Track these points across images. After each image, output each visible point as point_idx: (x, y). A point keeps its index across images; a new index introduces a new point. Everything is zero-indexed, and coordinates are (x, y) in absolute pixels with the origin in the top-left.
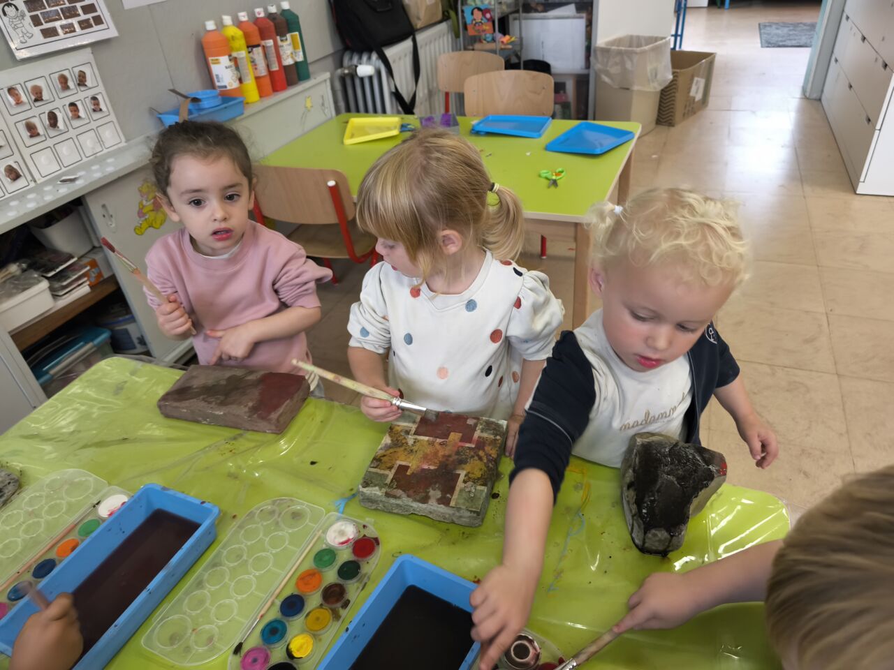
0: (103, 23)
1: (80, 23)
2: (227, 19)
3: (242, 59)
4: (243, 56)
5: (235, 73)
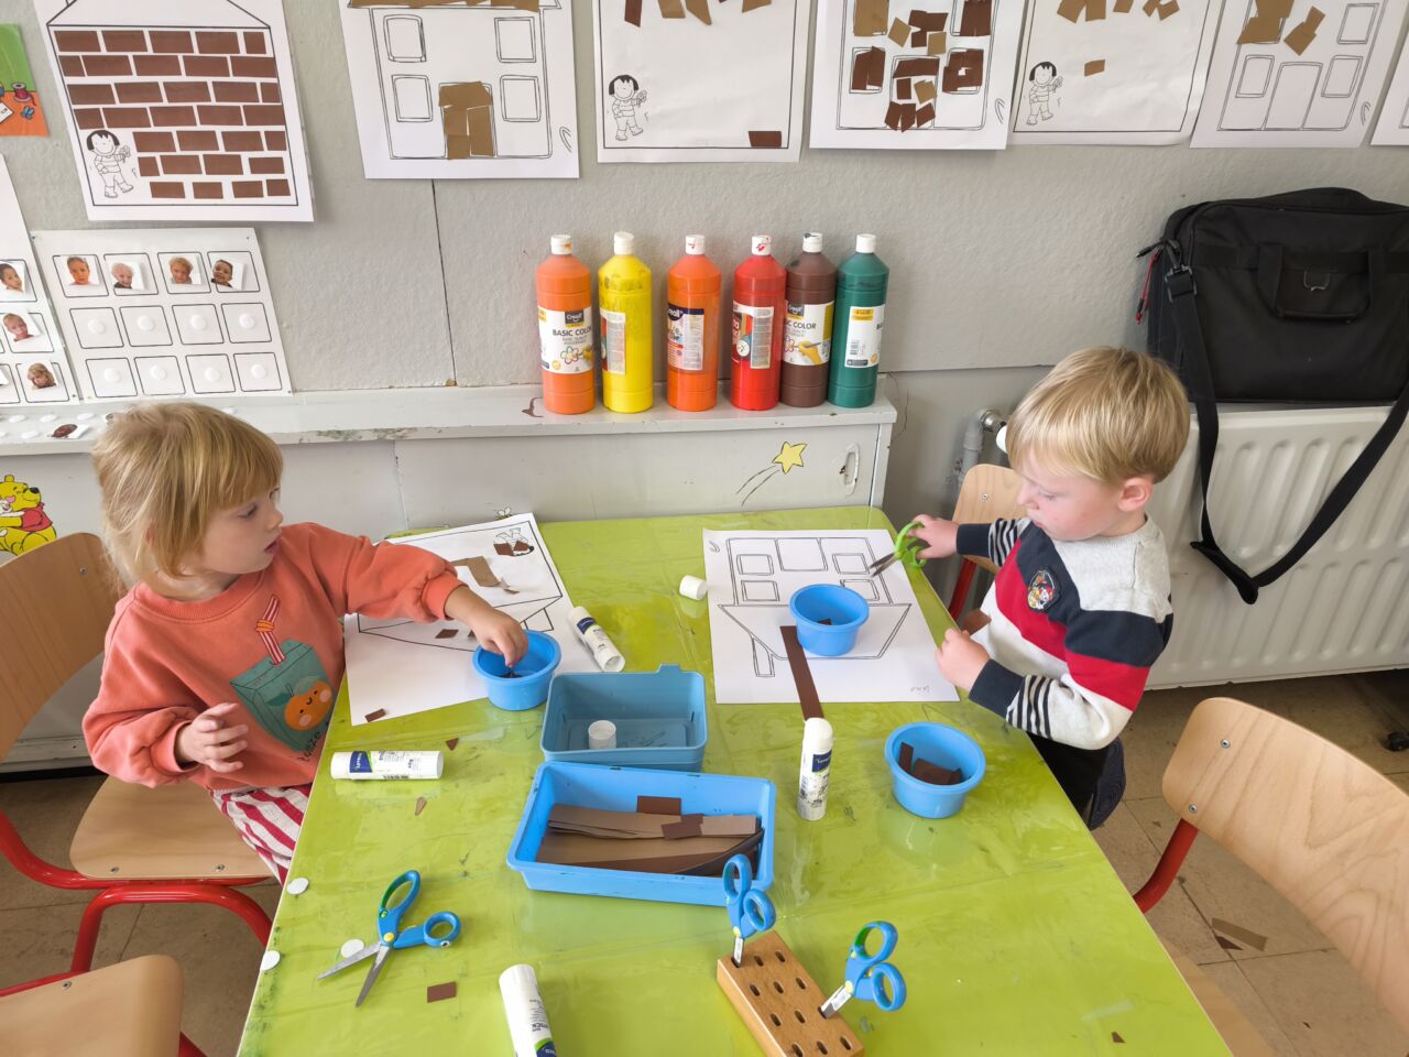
1: (235, 185)
2: (621, 244)
3: (615, 326)
4: (619, 322)
5: (574, 346)
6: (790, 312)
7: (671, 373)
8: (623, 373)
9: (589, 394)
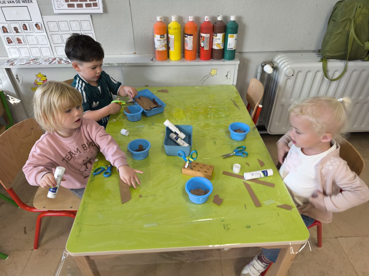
0: (97, 6)
1: (86, 4)
2: (173, 19)
3: (172, 39)
4: (172, 38)
5: (162, 44)
6: (214, 35)
7: (185, 51)
8: (173, 50)
9: (166, 56)
